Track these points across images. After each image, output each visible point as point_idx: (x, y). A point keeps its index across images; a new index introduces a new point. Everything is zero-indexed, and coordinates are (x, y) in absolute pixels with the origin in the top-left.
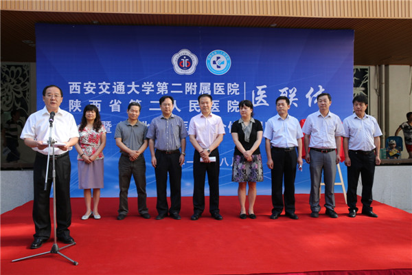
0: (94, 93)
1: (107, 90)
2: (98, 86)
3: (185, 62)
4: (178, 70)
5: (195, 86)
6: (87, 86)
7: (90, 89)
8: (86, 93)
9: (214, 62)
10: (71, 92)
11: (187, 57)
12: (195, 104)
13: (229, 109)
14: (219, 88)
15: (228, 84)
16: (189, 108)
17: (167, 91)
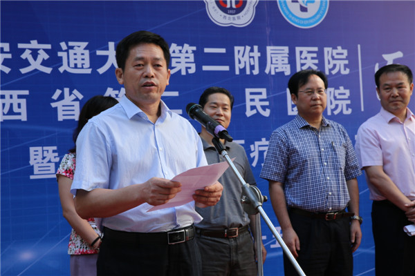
0: (6, 70)
1: (44, 63)
2: (16, 52)
4: (218, 17)
5: (257, 54)
12: (257, 97)
13: (329, 107)
14: (306, 58)
15: (326, 49)
16: (245, 107)
17: (193, 66)
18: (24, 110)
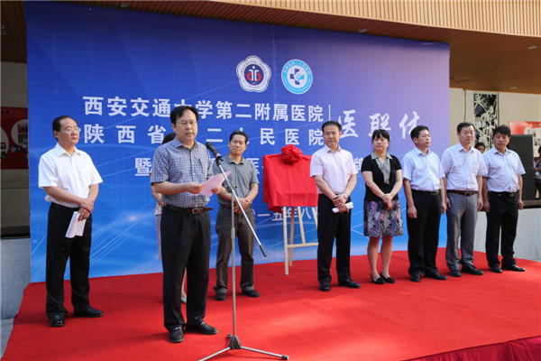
0: (124, 114)
1: (145, 111)
2: (130, 104)
3: (254, 73)
4: (246, 86)
5: (268, 108)
6: (113, 103)
7: (117, 108)
8: (111, 114)
9: (292, 77)
10: (87, 113)
11: (257, 67)
12: (267, 134)
13: (311, 141)
14: (298, 112)
15: (310, 107)
16: (260, 139)
17: (230, 114)
18: (132, 137)
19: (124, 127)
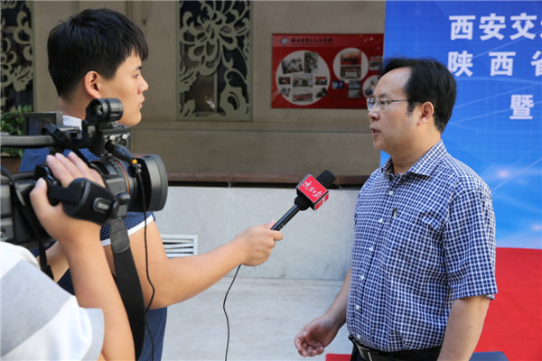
0: (501, 38)
1: (530, 31)
2: (509, 23)
6: (487, 22)
7: (492, 30)
8: (483, 38)
10: (453, 37)
18: (510, 67)
19: (499, 54)
